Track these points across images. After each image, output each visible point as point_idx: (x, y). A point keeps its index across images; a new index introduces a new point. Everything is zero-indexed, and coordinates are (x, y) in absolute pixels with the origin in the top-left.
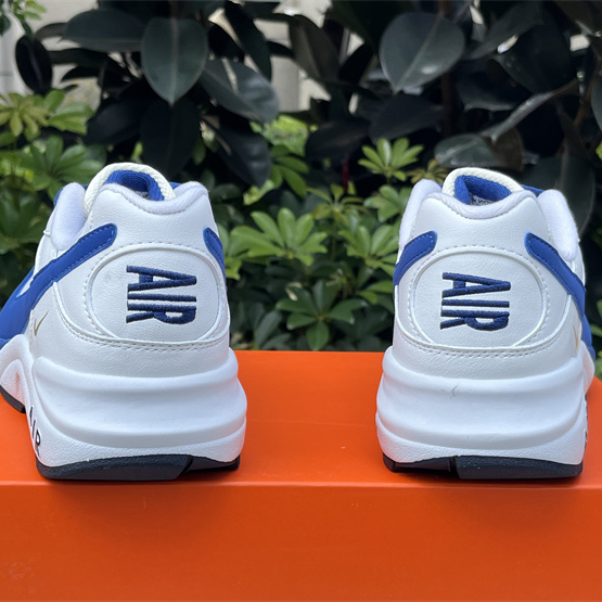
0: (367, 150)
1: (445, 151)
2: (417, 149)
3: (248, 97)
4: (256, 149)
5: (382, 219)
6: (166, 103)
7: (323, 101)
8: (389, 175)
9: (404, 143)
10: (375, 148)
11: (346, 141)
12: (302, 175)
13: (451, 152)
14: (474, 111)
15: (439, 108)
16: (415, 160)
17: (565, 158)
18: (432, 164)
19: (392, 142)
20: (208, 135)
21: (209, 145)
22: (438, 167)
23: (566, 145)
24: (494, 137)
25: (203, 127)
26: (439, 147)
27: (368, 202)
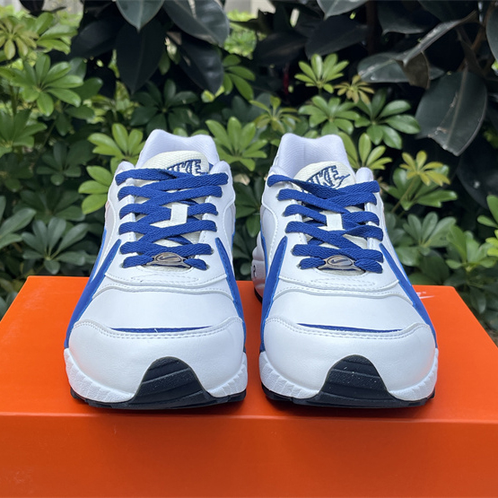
0: (303, 65)
1: (366, 69)
2: (344, 64)
3: (205, 21)
4: (211, 60)
5: (312, 125)
6: (134, 28)
7: (269, 14)
8: (320, 87)
9: (333, 58)
10: (309, 63)
11: (287, 50)
12: (249, 82)
13: (371, 69)
14: (391, 34)
15: (364, 27)
16: (341, 75)
17: (465, 74)
18: (355, 79)
19: (324, 58)
20: (172, 50)
21: (172, 58)
22: (360, 81)
23: (466, 62)
24: (405, 61)
25: (168, 42)
26: (361, 65)
27: (302, 110)
